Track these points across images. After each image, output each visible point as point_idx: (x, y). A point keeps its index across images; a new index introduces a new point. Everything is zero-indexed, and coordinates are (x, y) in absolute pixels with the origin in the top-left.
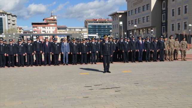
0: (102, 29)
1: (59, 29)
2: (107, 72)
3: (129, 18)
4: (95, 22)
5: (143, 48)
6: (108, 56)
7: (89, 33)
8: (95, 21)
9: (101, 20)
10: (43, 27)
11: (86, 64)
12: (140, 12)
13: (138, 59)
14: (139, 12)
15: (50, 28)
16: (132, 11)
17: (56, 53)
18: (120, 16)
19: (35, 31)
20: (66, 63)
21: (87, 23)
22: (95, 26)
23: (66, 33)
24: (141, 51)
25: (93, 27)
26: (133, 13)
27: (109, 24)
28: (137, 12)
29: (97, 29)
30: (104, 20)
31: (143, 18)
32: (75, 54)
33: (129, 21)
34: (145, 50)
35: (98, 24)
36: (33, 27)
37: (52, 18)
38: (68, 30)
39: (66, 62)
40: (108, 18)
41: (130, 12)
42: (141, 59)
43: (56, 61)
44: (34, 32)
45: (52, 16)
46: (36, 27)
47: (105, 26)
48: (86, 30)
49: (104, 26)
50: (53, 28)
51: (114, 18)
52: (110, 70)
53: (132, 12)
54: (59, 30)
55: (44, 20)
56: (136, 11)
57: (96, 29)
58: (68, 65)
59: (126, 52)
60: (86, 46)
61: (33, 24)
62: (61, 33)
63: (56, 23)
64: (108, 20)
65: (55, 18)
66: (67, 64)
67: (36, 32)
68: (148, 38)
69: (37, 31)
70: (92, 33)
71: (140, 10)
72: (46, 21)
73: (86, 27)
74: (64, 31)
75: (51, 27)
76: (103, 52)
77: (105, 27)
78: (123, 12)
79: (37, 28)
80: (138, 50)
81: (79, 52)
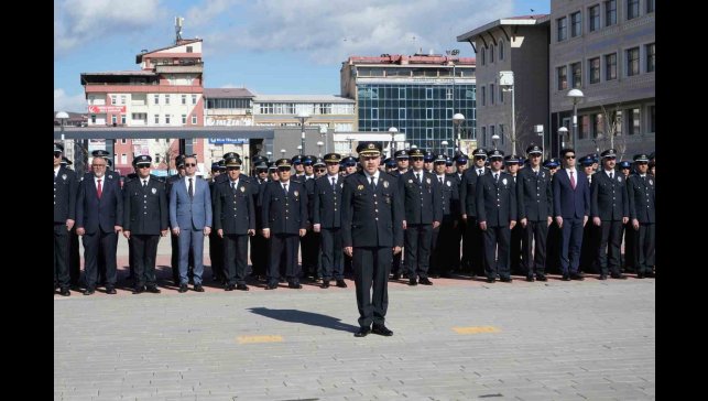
0: (430, 104)
1: (211, 103)
2: (374, 332)
3: (562, 54)
4: (391, 72)
5: (586, 206)
6: (381, 252)
7: (364, 126)
8: (392, 65)
9: (424, 59)
10: (135, 96)
11: (292, 286)
12: (613, 21)
13: (560, 265)
14: (608, 23)
15: (167, 101)
16: (573, 15)
17: (141, 232)
18: (518, 42)
19: (94, 118)
20: (191, 282)
21: (352, 75)
22: (392, 91)
23: (249, 123)
24: (573, 221)
25: (381, 95)
26: (578, 26)
27: (460, 81)
28: (600, 21)
29: (402, 104)
30: (436, 59)
31: (629, 51)
32: (235, 237)
33: (560, 69)
34: (597, 220)
35: (410, 80)
36: (87, 95)
37: (181, 50)
38: (256, 109)
39: (191, 275)
40: (455, 52)
41: (566, 23)
42: (576, 265)
43: (140, 273)
44: (90, 122)
45: (178, 41)
46: (104, 95)
47: (443, 92)
48: (348, 110)
49: (435, 91)
50: (184, 102)
51: (488, 52)
52: (388, 324)
53: (574, 24)
54: (211, 111)
55: (139, 60)
56: (592, 18)
57: (395, 104)
58: (201, 290)
59: (498, 230)
60: (296, 194)
61: (87, 79)
62: (221, 123)
63: (199, 76)
64: (456, 62)
65: (194, 51)
66: (198, 289)
67: (100, 122)
68: (609, 159)
69: (105, 115)
70: (375, 124)
71: (613, 14)
72: (152, 66)
73: (347, 94)
74: (238, 117)
75: (173, 97)
76: (353, 229)
77: (443, 96)
78: (532, 22)
79: (107, 103)
80: (560, 219)
81: (259, 228)
